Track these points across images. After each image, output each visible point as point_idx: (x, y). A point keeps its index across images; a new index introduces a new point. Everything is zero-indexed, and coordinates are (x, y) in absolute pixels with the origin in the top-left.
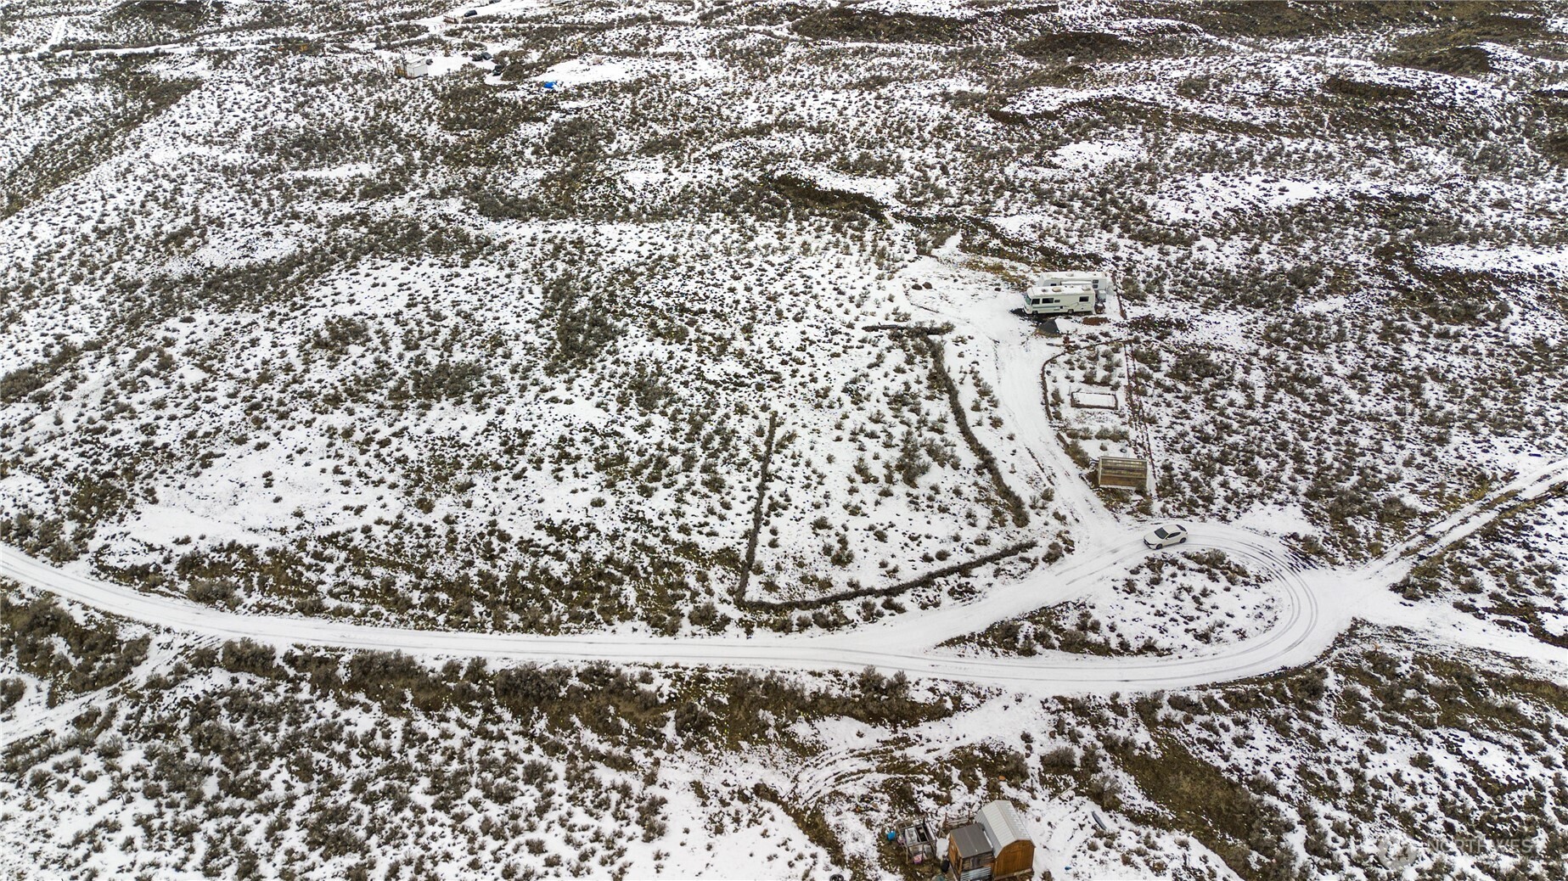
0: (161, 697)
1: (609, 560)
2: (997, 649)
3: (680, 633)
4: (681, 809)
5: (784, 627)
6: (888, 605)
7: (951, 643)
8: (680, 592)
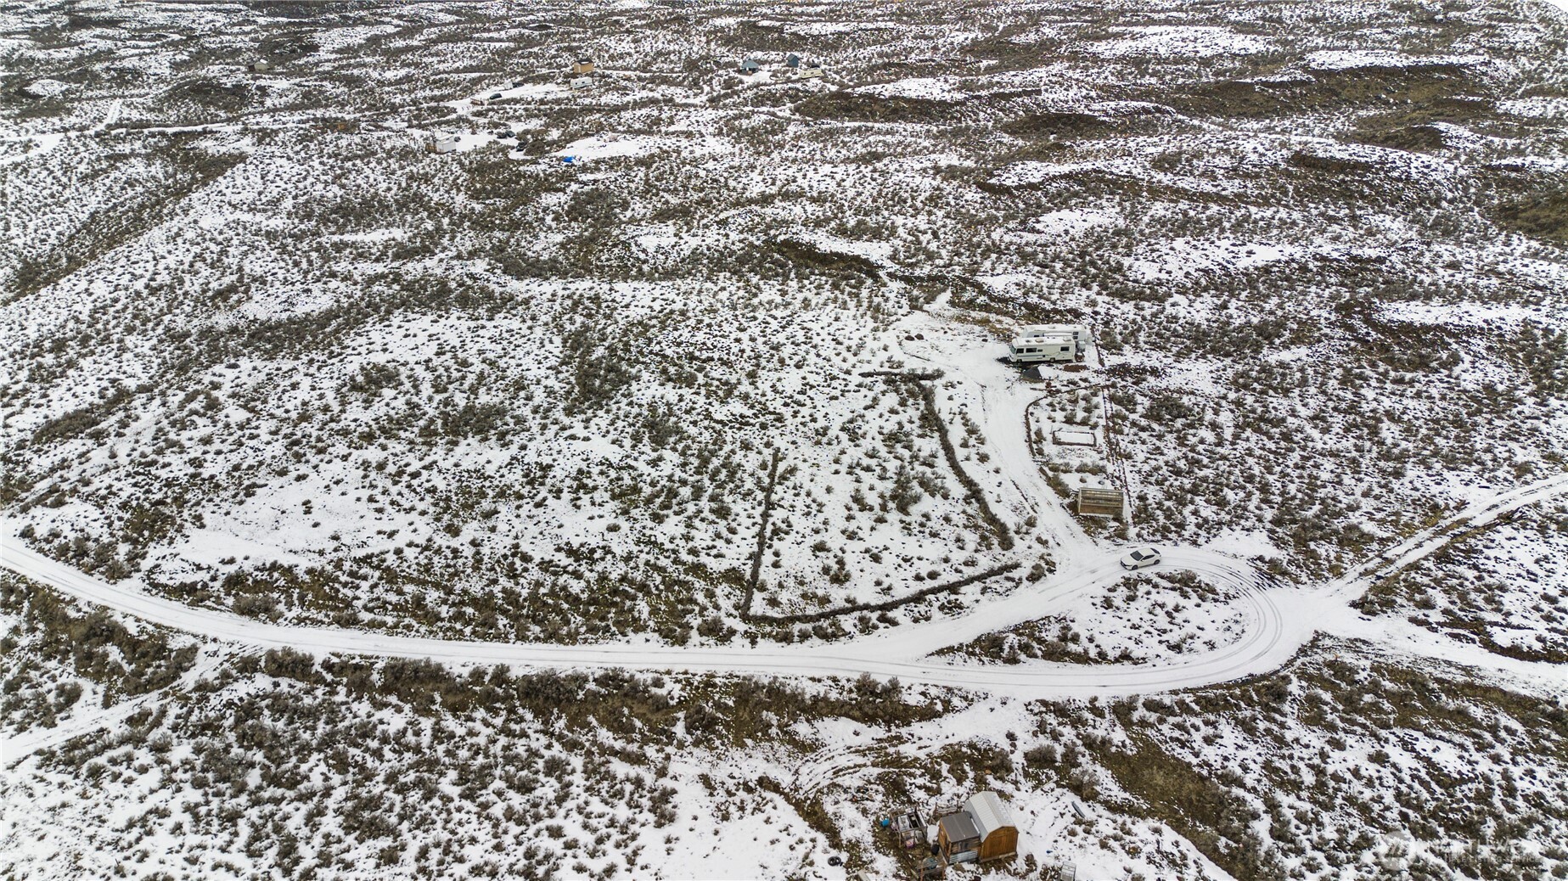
0: (208, 700)
1: (623, 579)
2: (984, 658)
3: (690, 642)
4: (690, 799)
5: (786, 638)
6: (882, 619)
7: (941, 652)
8: (689, 607)
